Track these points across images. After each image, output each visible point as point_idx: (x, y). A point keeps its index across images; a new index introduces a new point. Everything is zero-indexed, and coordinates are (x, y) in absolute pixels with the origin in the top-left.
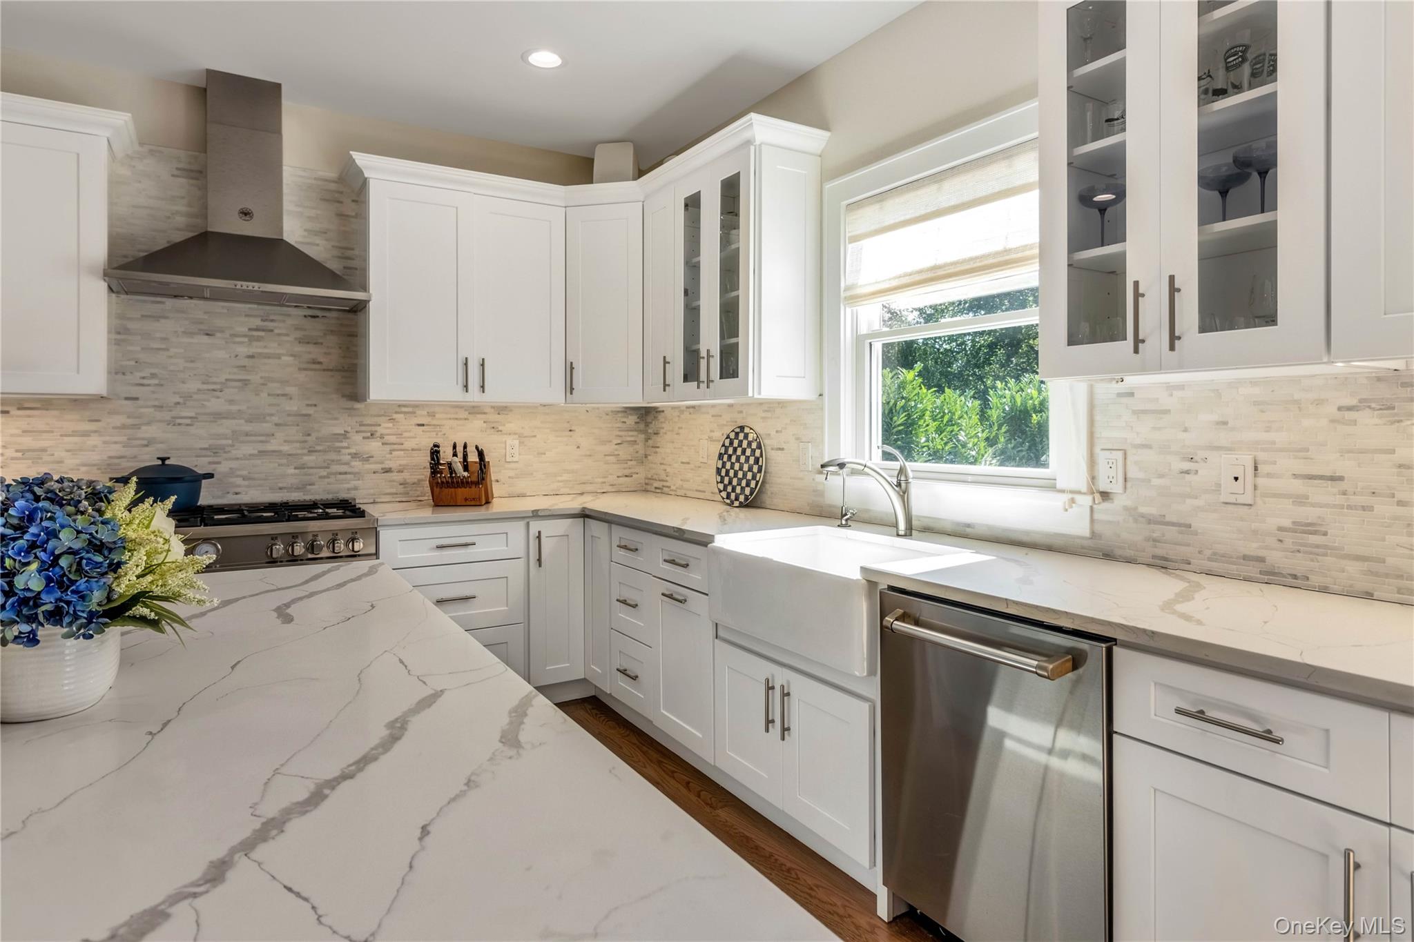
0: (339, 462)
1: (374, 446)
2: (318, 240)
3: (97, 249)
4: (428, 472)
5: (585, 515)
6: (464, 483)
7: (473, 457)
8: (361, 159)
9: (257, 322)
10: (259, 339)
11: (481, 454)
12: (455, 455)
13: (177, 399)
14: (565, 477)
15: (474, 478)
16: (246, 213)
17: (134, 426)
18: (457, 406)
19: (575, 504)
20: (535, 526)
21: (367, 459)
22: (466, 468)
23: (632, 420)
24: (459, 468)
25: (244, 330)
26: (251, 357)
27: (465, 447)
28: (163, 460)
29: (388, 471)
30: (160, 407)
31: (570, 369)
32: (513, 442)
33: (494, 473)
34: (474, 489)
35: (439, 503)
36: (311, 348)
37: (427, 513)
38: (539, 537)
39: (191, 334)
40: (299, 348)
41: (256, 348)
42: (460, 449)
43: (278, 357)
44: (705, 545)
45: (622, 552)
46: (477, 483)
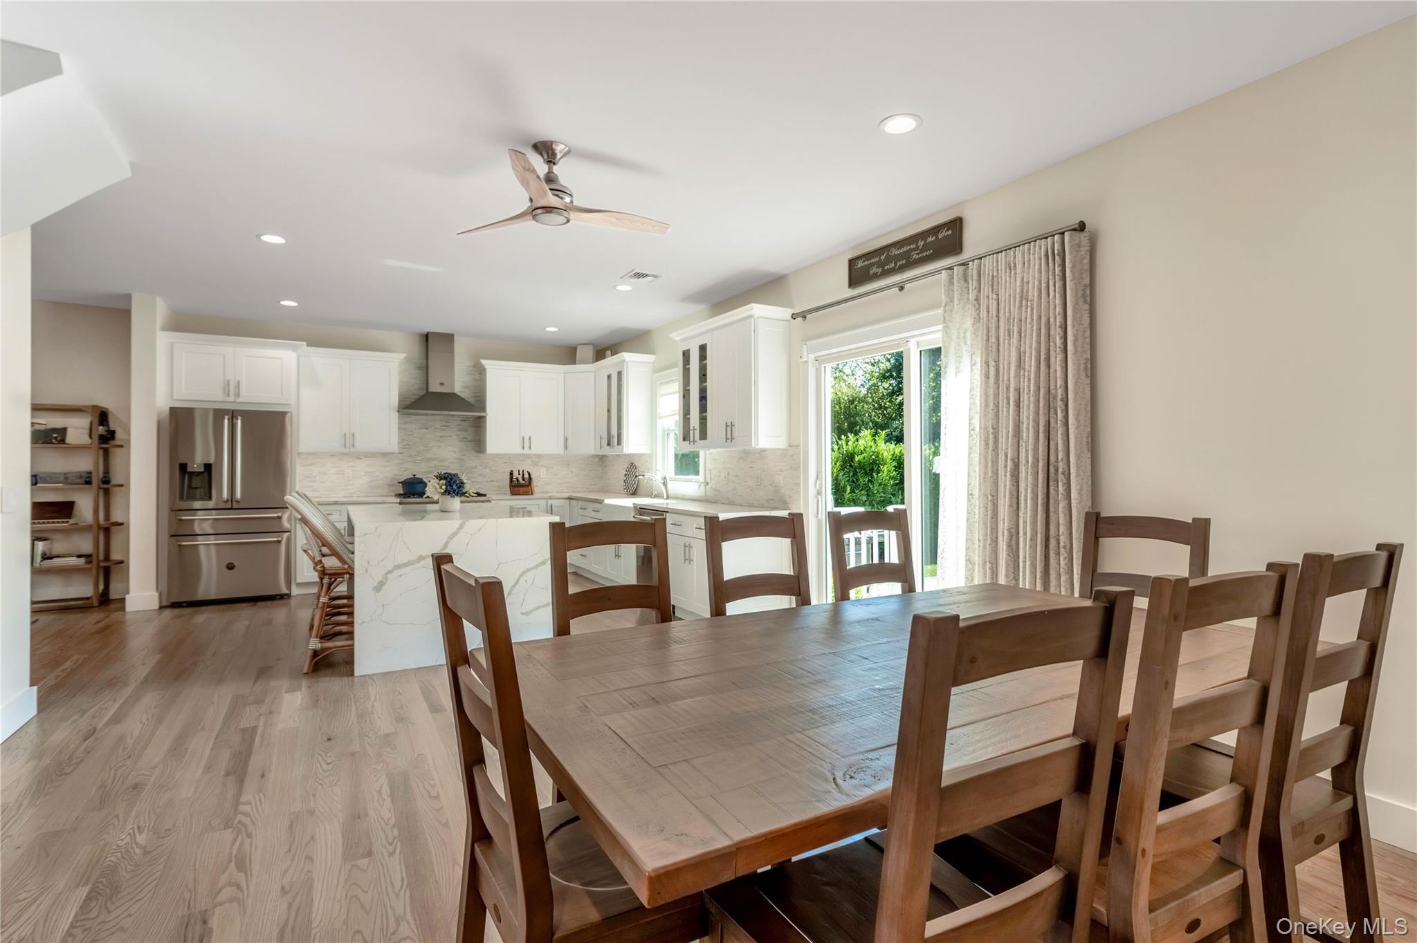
0: (474, 477)
1: (487, 471)
2: (466, 390)
3: (395, 402)
4: (509, 482)
5: (570, 498)
6: (523, 486)
7: (526, 476)
8: (483, 362)
9: (443, 423)
10: (444, 430)
11: (529, 474)
12: (519, 474)
13: (416, 453)
14: (567, 485)
15: (527, 484)
16: (442, 384)
17: (401, 464)
18: (519, 455)
19: (567, 495)
20: (550, 502)
21: (484, 477)
22: (523, 480)
23: (596, 460)
24: (521, 480)
25: (439, 426)
26: (441, 437)
27: (523, 471)
28: (414, 476)
29: (492, 481)
30: (410, 456)
31: (566, 440)
32: (543, 471)
33: (534, 483)
34: (526, 488)
35: (513, 493)
36: (463, 433)
37: (510, 497)
38: (551, 507)
39: (420, 429)
40: (459, 433)
41: (444, 433)
42: (521, 473)
43: (451, 436)
44: (601, 503)
45: (581, 510)
46: (528, 486)
